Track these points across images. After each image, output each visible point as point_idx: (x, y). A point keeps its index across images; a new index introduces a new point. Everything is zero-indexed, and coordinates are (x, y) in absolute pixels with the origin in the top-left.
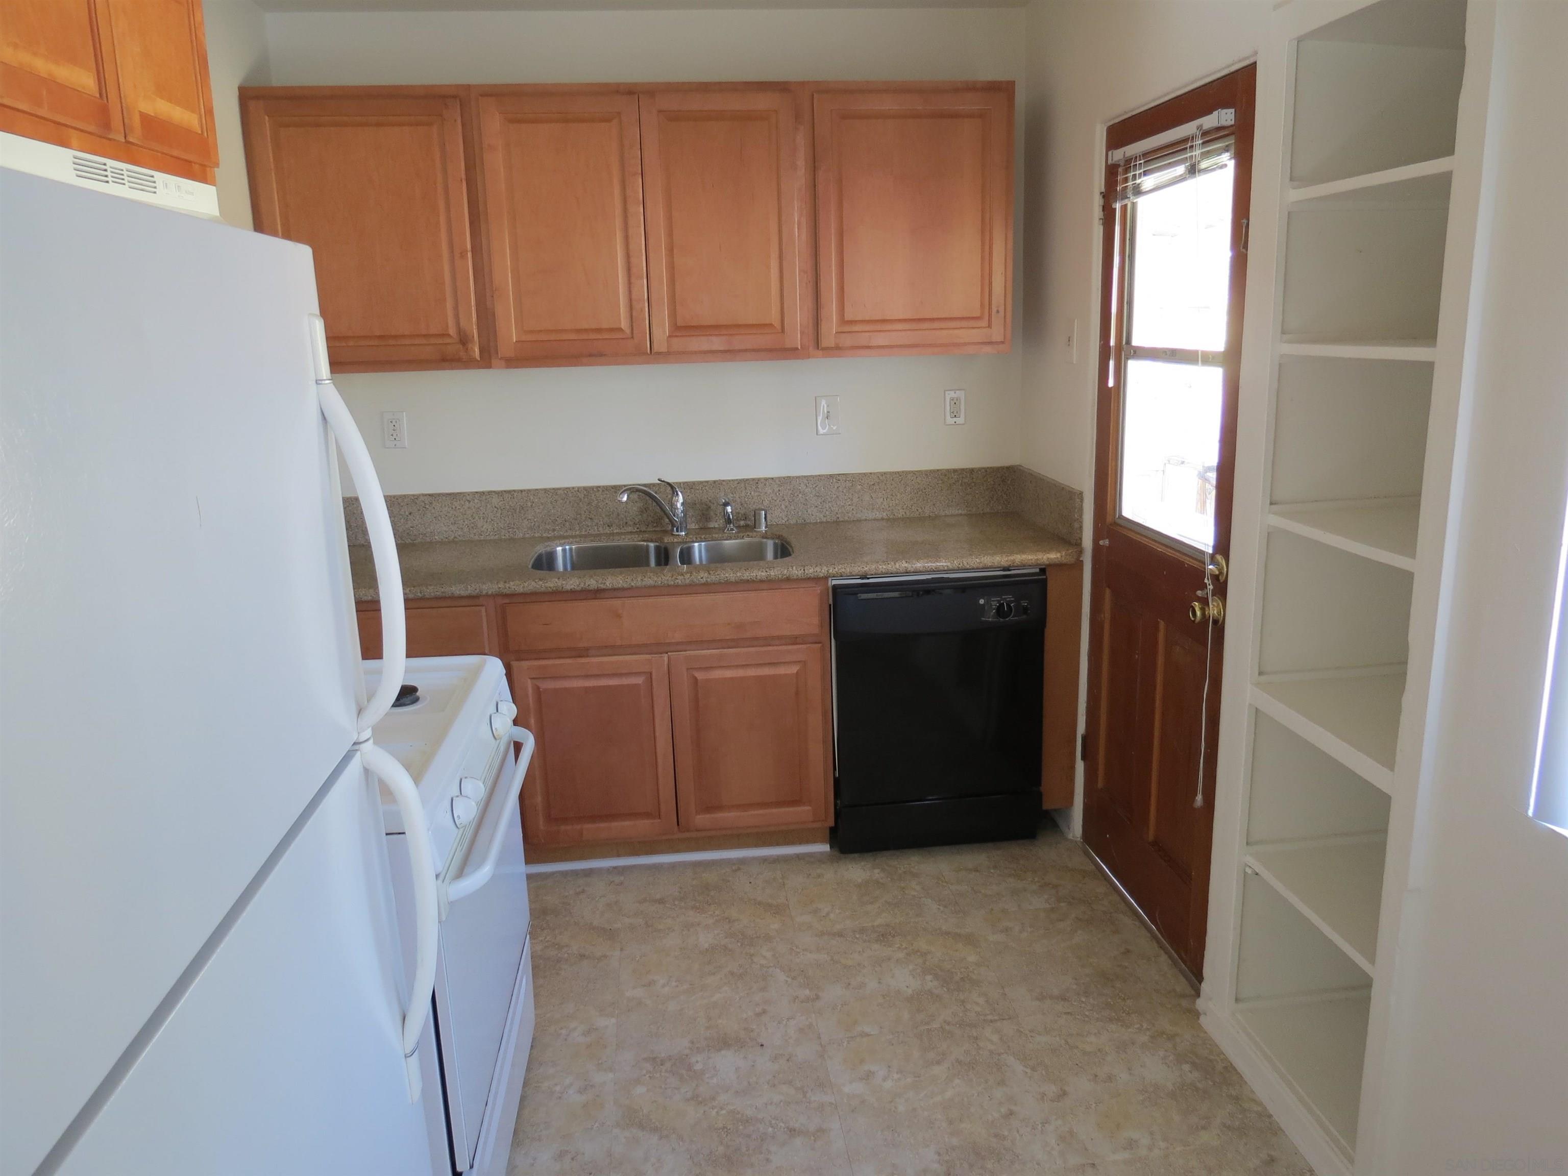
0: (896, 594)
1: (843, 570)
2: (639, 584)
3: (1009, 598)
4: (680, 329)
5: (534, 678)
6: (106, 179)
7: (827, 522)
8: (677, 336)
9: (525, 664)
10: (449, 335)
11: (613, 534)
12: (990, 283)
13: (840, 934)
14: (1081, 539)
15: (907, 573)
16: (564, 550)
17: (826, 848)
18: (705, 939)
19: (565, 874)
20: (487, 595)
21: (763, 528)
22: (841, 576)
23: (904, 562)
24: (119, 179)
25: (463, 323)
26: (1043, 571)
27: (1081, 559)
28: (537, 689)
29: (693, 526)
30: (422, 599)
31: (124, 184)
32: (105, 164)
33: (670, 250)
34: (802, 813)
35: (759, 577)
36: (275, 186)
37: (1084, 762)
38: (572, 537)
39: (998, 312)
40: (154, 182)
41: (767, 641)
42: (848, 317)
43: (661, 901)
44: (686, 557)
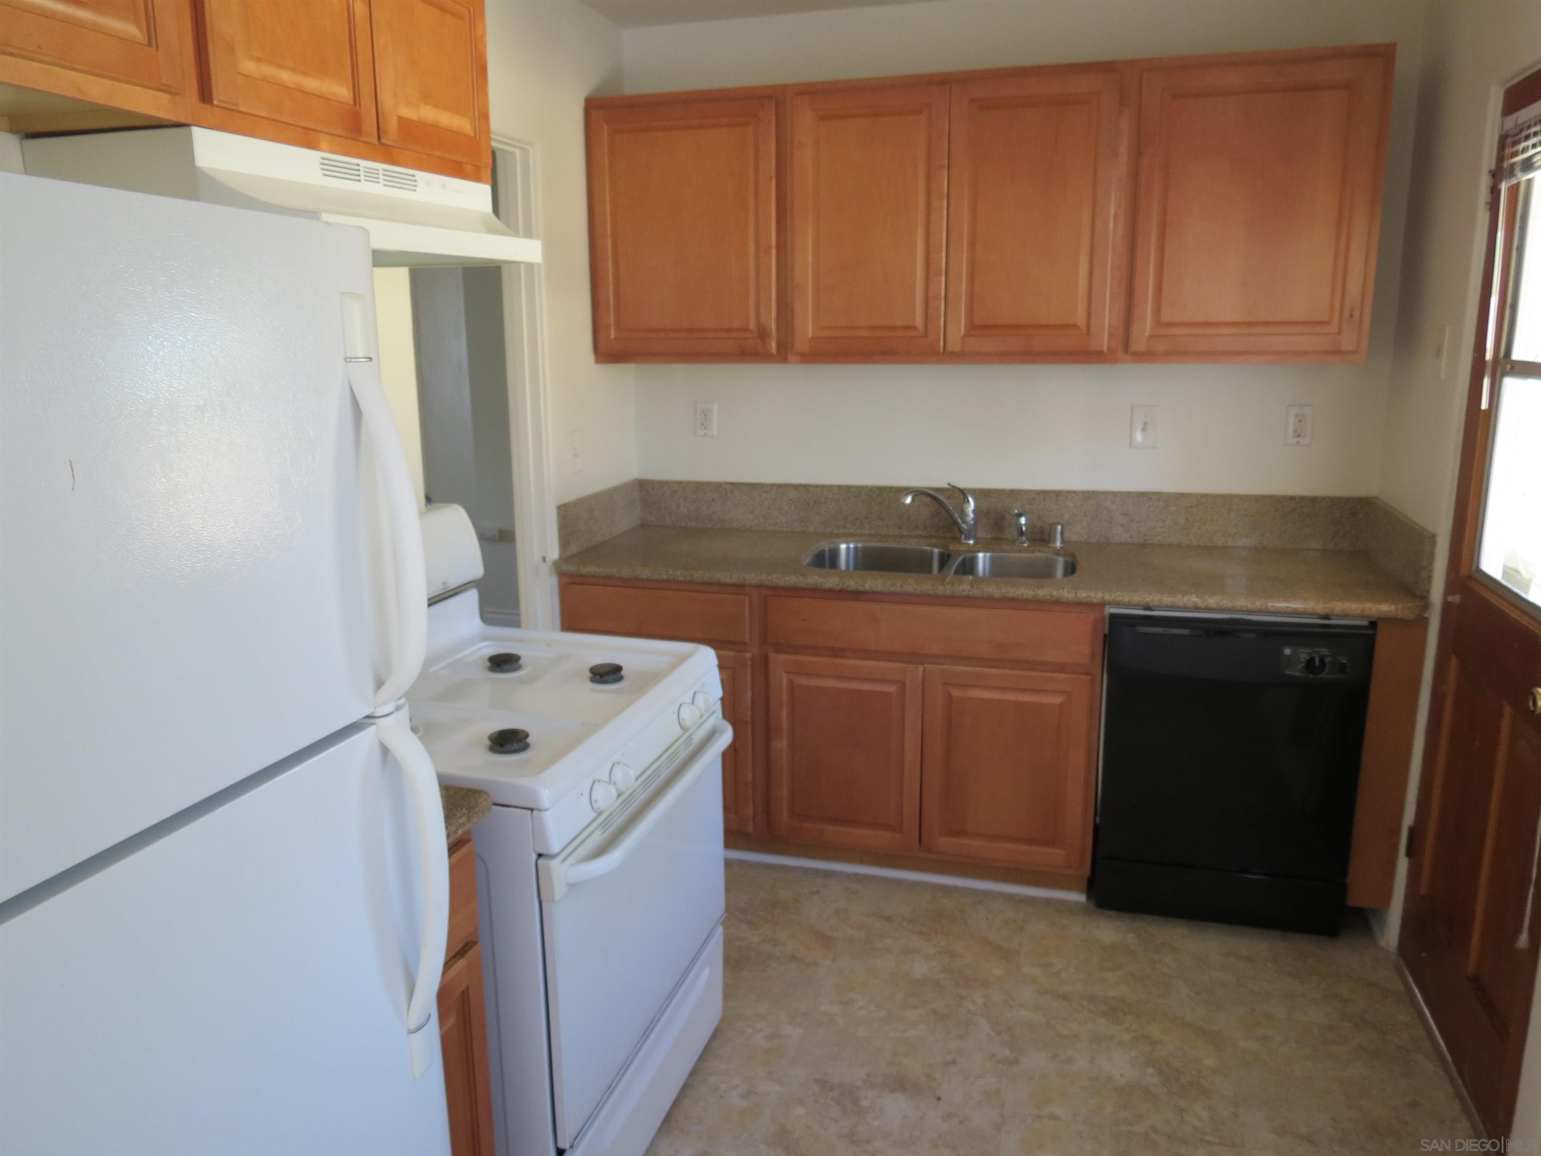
0: (1186, 632)
1: (1121, 598)
2: (898, 589)
3: (1324, 652)
4: (976, 328)
5: (791, 673)
6: (357, 178)
7: (1134, 544)
8: (973, 336)
9: (782, 657)
10: (749, 330)
11: (902, 537)
12: (1344, 283)
13: (1066, 997)
14: (1428, 591)
15: (1197, 609)
16: (848, 549)
17: (1079, 897)
18: (920, 969)
19: (806, 870)
20: (750, 585)
21: (1058, 544)
22: (1118, 604)
23: (1194, 596)
24: (372, 177)
25: (763, 318)
26: (1373, 624)
27: (1426, 615)
28: (791, 683)
29: (981, 534)
30: (691, 582)
31: (378, 182)
32: (358, 165)
33: (973, 244)
34: (1055, 855)
35: (1025, 596)
36: (608, 187)
37: (1409, 860)
38: (861, 535)
39: (1351, 316)
40: (415, 181)
41: (1032, 665)
42: (1165, 317)
43: (889, 919)
44: (968, 567)
